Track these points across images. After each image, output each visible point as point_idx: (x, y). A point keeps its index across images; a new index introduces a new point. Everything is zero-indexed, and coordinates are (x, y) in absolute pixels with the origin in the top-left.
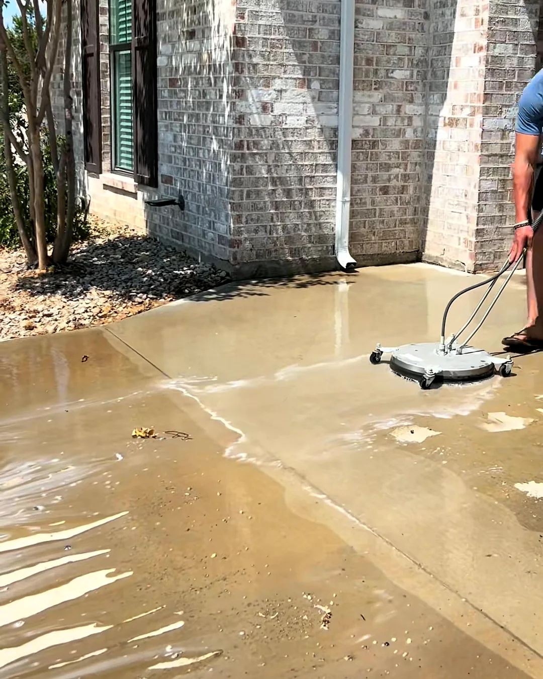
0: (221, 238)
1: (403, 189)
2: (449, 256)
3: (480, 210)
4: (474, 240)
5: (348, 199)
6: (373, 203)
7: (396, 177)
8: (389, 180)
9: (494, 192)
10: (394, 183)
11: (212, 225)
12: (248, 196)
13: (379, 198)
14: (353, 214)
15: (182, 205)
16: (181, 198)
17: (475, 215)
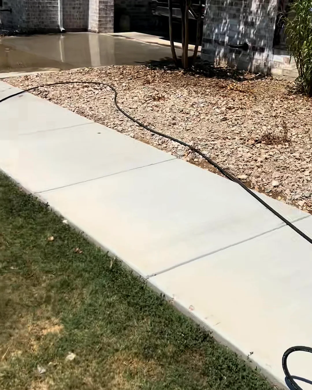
0: (23, 21)
1: (80, 8)
2: (93, 29)
3: (99, 14)
4: (98, 23)
5: (62, 10)
6: (70, 12)
7: (77, 4)
8: (75, 5)
9: (103, 9)
10: (76, 6)
11: (21, 18)
12: (31, 7)
13: (72, 10)
14: (63, 15)
15: (11, 11)
16: (11, 9)
17: (98, 15)
